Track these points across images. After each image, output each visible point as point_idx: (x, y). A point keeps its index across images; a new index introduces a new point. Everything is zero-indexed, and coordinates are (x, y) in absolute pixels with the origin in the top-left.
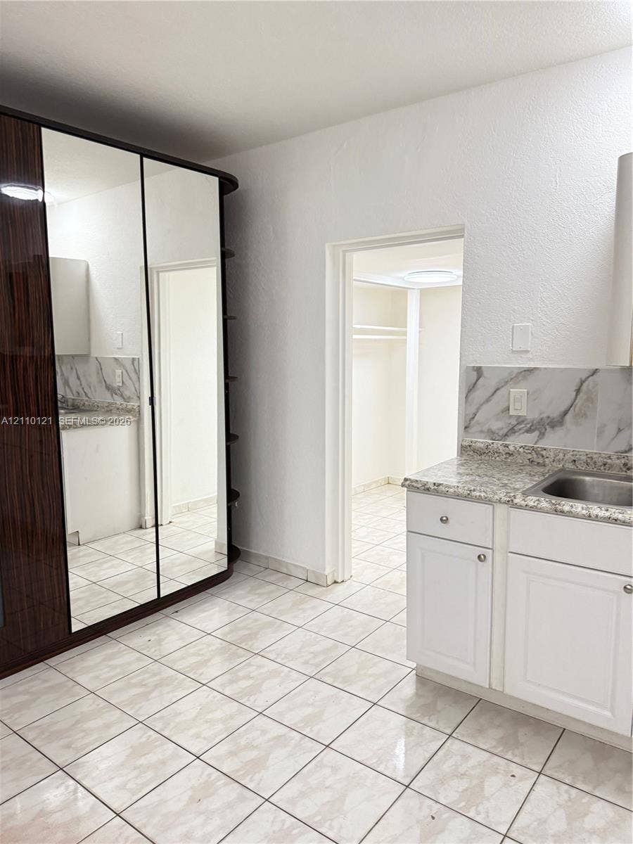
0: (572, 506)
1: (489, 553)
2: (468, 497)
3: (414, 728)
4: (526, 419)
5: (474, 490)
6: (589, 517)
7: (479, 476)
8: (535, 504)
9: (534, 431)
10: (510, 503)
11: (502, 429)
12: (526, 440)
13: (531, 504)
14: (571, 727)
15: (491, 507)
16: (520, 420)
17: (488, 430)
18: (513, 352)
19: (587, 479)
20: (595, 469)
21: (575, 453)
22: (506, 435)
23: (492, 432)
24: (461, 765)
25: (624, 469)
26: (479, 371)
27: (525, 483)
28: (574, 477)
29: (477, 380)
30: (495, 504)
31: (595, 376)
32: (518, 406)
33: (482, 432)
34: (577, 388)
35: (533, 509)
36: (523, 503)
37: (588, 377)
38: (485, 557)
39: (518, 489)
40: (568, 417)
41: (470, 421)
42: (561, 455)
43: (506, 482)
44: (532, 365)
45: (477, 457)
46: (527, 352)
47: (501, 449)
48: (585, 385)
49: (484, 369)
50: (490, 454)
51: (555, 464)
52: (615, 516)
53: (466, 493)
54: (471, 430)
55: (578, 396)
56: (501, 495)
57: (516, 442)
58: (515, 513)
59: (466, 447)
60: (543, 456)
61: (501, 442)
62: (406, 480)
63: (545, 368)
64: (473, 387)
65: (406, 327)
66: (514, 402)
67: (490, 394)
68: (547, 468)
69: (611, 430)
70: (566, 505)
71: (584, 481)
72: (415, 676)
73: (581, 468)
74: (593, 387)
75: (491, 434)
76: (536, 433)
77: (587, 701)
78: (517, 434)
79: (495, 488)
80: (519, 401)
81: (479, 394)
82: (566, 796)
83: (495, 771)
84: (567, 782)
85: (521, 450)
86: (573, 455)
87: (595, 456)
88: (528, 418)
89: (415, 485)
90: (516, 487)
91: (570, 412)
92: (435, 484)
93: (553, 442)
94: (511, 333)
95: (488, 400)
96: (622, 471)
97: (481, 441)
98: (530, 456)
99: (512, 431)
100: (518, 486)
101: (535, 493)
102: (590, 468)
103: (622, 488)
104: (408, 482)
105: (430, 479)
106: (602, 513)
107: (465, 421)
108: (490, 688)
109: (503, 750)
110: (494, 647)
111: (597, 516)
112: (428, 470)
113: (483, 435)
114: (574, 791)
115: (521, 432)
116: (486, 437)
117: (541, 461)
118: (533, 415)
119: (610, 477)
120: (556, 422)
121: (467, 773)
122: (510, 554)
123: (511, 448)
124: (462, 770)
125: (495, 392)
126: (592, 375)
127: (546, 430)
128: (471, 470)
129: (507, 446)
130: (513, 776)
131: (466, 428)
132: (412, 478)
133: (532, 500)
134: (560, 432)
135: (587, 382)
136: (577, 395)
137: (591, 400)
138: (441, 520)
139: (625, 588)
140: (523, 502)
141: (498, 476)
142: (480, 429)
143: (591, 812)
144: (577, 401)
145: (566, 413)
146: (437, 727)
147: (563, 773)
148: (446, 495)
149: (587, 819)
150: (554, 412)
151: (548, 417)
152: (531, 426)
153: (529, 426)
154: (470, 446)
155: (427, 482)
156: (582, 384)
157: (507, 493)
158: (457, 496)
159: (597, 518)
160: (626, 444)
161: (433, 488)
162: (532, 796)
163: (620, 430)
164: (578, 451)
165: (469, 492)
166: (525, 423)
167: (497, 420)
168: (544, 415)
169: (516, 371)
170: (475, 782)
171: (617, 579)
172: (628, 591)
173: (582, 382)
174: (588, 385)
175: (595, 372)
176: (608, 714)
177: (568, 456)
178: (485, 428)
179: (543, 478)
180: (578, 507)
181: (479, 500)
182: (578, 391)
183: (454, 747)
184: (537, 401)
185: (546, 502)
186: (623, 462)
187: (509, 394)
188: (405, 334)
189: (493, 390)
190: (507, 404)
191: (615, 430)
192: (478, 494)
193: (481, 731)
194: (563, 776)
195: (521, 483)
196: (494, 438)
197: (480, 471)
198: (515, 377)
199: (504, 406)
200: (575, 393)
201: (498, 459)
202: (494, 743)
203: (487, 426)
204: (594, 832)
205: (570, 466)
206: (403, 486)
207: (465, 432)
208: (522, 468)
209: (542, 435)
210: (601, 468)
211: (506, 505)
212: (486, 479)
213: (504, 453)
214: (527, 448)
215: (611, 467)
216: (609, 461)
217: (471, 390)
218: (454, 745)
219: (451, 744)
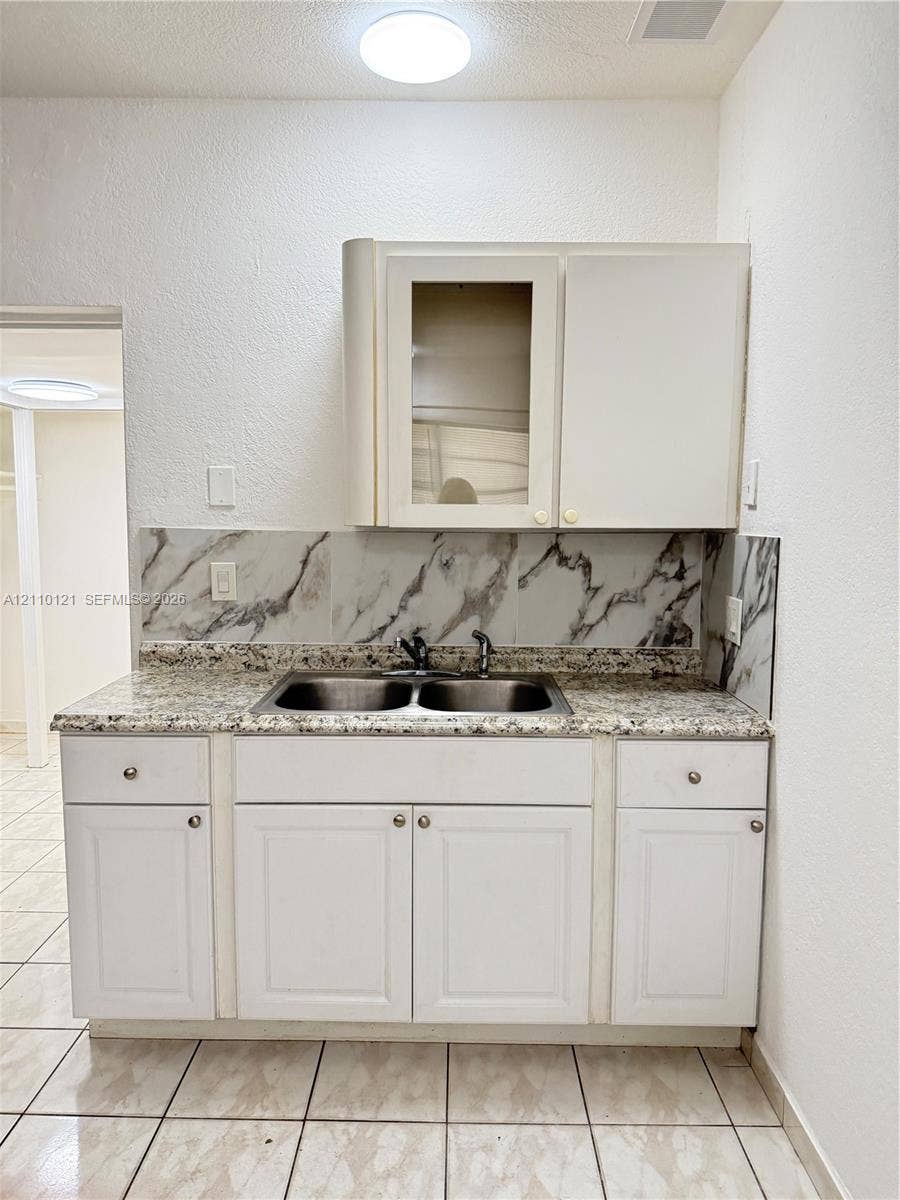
0: (321, 720)
1: (204, 812)
2: (170, 731)
3: (101, 1129)
4: (237, 606)
5: (178, 719)
6: (345, 732)
7: (178, 695)
8: (272, 725)
9: (249, 621)
10: (237, 730)
11: (202, 621)
12: (239, 635)
13: (266, 725)
14: (332, 1035)
15: (206, 740)
16: (229, 607)
17: (181, 625)
18: (212, 507)
19: (327, 681)
20: (333, 668)
21: (306, 648)
22: (209, 631)
23: (187, 627)
24: (189, 1158)
25: (369, 664)
26: (161, 535)
27: (249, 697)
28: (310, 681)
29: (159, 549)
30: (211, 735)
31: (324, 542)
32: (224, 587)
33: (171, 628)
34: (304, 558)
35: (268, 732)
36: (254, 726)
37: (317, 543)
38: (199, 818)
39: (243, 708)
40: (294, 599)
41: (152, 613)
42: (288, 653)
43: (222, 699)
44: (240, 527)
45: (166, 668)
46: (230, 508)
47: (203, 651)
48: (313, 553)
49: (168, 533)
50: (186, 661)
51: (280, 666)
52: (377, 725)
53: (165, 724)
54: (152, 628)
55: (306, 570)
56: (221, 719)
57: (223, 640)
58: (243, 743)
59: (148, 655)
60: (264, 657)
61: (202, 642)
62: (57, 718)
63: (260, 532)
64: (153, 560)
65: (14, 471)
66: (218, 581)
67: (179, 570)
68: (272, 672)
69: (349, 613)
70: (314, 719)
71: (322, 684)
72: (88, 1041)
73: (314, 667)
74: (324, 557)
75: (187, 631)
76: (252, 625)
77: (352, 992)
78: (224, 628)
79: (209, 711)
80: (227, 580)
81: (163, 573)
82: (344, 1139)
83: (241, 1144)
84: (342, 1117)
85: (233, 651)
86: (304, 651)
87: (331, 650)
88: (238, 603)
89: (77, 724)
90: (238, 704)
91: (296, 592)
92: (110, 718)
93: (277, 635)
94: (206, 479)
95: (178, 580)
96: (367, 665)
97: (171, 644)
98: (245, 659)
99: (218, 623)
100: (241, 703)
101: (268, 710)
102: (326, 667)
103: (369, 689)
104: (62, 722)
105: (101, 712)
106: (362, 724)
107: (144, 615)
108: (218, 1018)
109: (247, 1108)
110: (220, 956)
111: (355, 729)
112: (92, 696)
113: (174, 634)
114: (353, 1127)
115: (231, 624)
116: (177, 636)
117: (261, 663)
118: (245, 600)
119: (354, 676)
120: (279, 608)
121: (200, 1167)
122: (235, 807)
123: (218, 649)
124: (191, 1166)
125: (189, 566)
126: (322, 540)
127: (265, 618)
128: (163, 688)
129: (210, 647)
130: (269, 1141)
131: (145, 624)
132: (69, 713)
133: (265, 721)
134: (283, 619)
135: (315, 550)
136: (303, 568)
137: (320, 574)
138: (126, 774)
139: (395, 820)
140: (254, 724)
141: (206, 692)
142: (167, 625)
143: (379, 1147)
144: (304, 576)
145: (290, 593)
146: (139, 1112)
147: (335, 1107)
148: (131, 732)
149: (376, 1162)
150: (276, 594)
151: (268, 601)
152: (244, 616)
153: (240, 615)
154: (154, 652)
155: (97, 717)
156: (309, 553)
157: (229, 715)
158: (152, 732)
159: (356, 732)
160: (369, 630)
161: (107, 724)
162: (300, 1161)
163: (359, 612)
164: (311, 645)
165: (169, 723)
166: (235, 611)
167: (195, 609)
168: (261, 599)
169: (218, 536)
170: (215, 1175)
171: (385, 811)
172: (399, 824)
173: (309, 551)
174: (317, 556)
175: (325, 535)
176: (382, 1000)
177: (299, 654)
178: (176, 623)
179: (270, 687)
180: (329, 719)
181: (189, 732)
182: (305, 563)
183: (171, 1134)
184: (249, 579)
185: (285, 719)
186: (367, 654)
187: (210, 569)
188: (12, 481)
189: (185, 565)
190: (208, 585)
191: (353, 613)
192: (184, 723)
193: (208, 1092)
194: (336, 1111)
195: (243, 698)
196: (190, 636)
197: (177, 689)
198: (217, 544)
199: (205, 588)
200: (301, 566)
201: (198, 667)
202: (232, 1102)
203: (179, 619)
204: (389, 1175)
205: (301, 667)
206: (53, 728)
207: (144, 630)
208: (237, 676)
209: (260, 626)
210: (340, 665)
211: (227, 734)
212: (190, 699)
213: (207, 658)
214: (240, 647)
215: (353, 661)
216: (350, 655)
217: (150, 565)
218: (172, 1131)
219: (168, 1131)
